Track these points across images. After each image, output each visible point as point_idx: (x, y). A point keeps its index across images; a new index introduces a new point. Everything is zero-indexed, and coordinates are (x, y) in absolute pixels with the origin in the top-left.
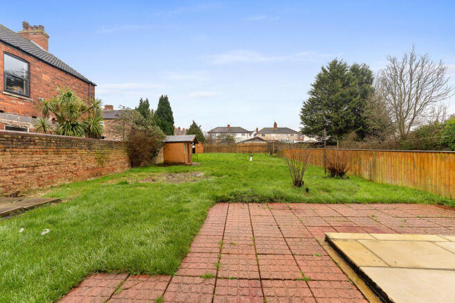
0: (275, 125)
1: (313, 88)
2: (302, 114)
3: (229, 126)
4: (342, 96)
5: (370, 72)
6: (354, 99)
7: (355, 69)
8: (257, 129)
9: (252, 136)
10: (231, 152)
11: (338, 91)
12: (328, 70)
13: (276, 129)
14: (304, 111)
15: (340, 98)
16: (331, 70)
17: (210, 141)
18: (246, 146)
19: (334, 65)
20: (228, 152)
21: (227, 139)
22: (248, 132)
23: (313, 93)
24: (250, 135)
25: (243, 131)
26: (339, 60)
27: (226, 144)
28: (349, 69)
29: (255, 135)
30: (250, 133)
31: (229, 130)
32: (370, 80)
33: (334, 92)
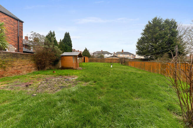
0: (123, 50)
1: (143, 31)
2: (137, 45)
3: (102, 51)
4: (160, 35)
5: (176, 23)
6: (167, 37)
7: (167, 22)
8: (114, 52)
9: (112, 55)
10: (102, 62)
11: (157, 33)
12: (152, 23)
13: (123, 53)
14: (138, 43)
15: (159, 36)
16: (153, 22)
17: (93, 57)
18: (109, 60)
19: (155, 20)
20: (101, 62)
21: (101, 56)
22: (110, 54)
23: (143, 34)
24: (111, 55)
25: (108, 53)
26: (158, 17)
27: (100, 59)
28: (164, 21)
29: (113, 55)
30: (111, 54)
31: (102, 52)
32: (175, 27)
33: (155, 33)
